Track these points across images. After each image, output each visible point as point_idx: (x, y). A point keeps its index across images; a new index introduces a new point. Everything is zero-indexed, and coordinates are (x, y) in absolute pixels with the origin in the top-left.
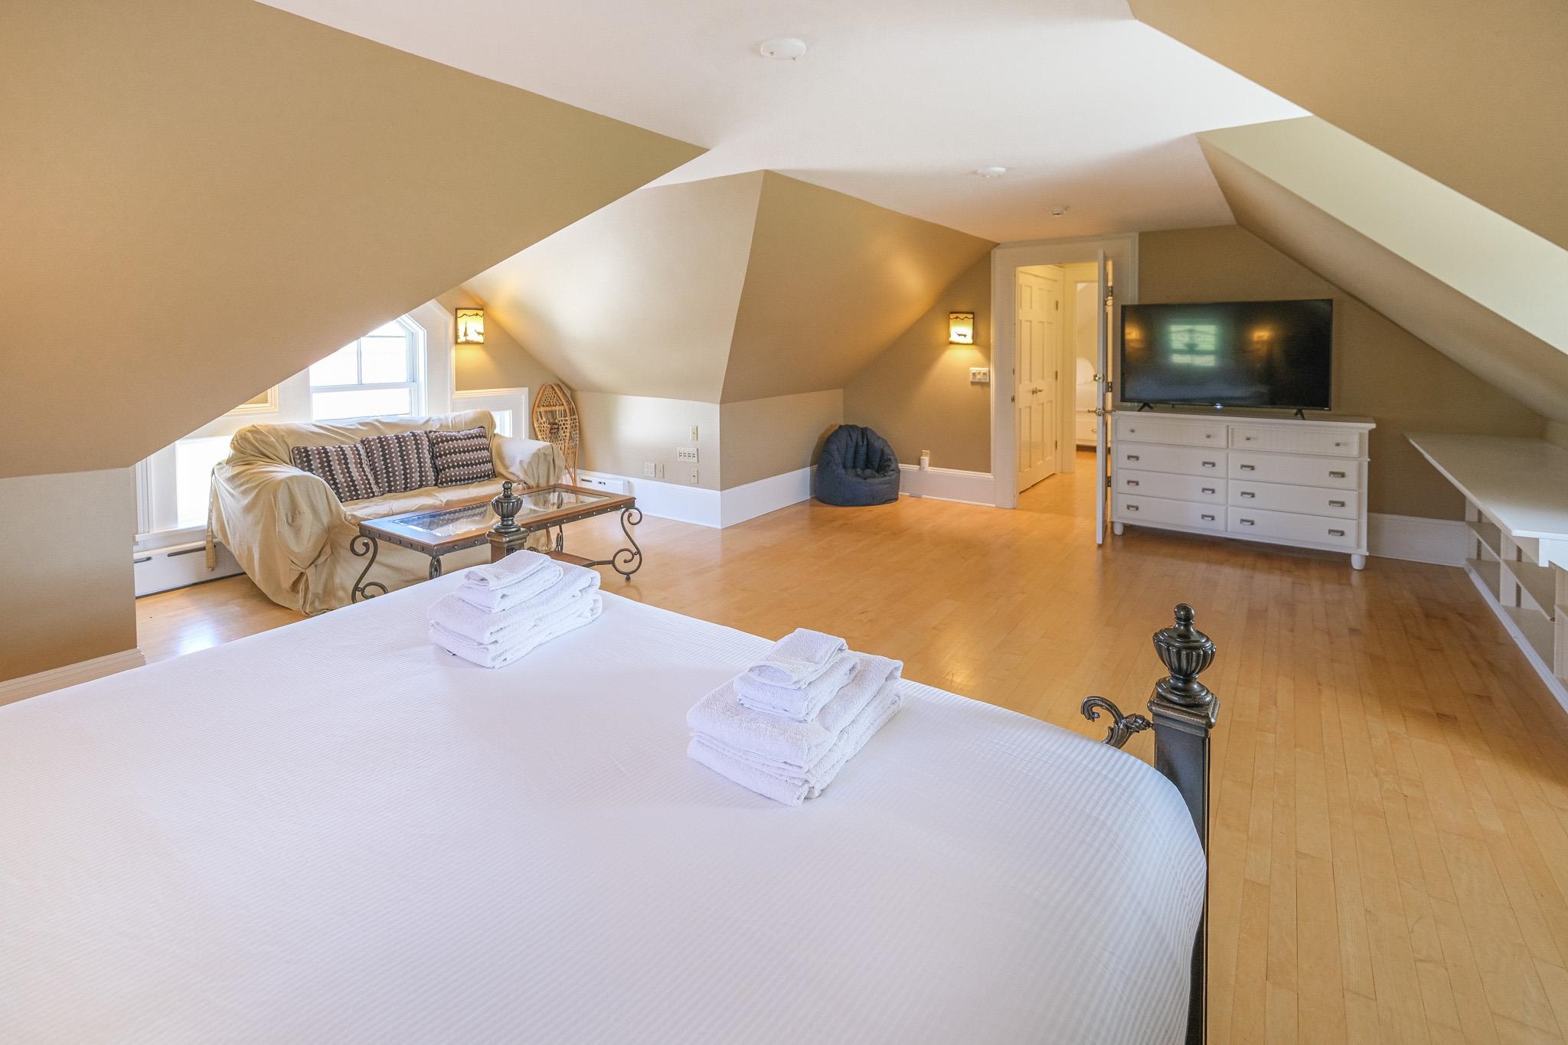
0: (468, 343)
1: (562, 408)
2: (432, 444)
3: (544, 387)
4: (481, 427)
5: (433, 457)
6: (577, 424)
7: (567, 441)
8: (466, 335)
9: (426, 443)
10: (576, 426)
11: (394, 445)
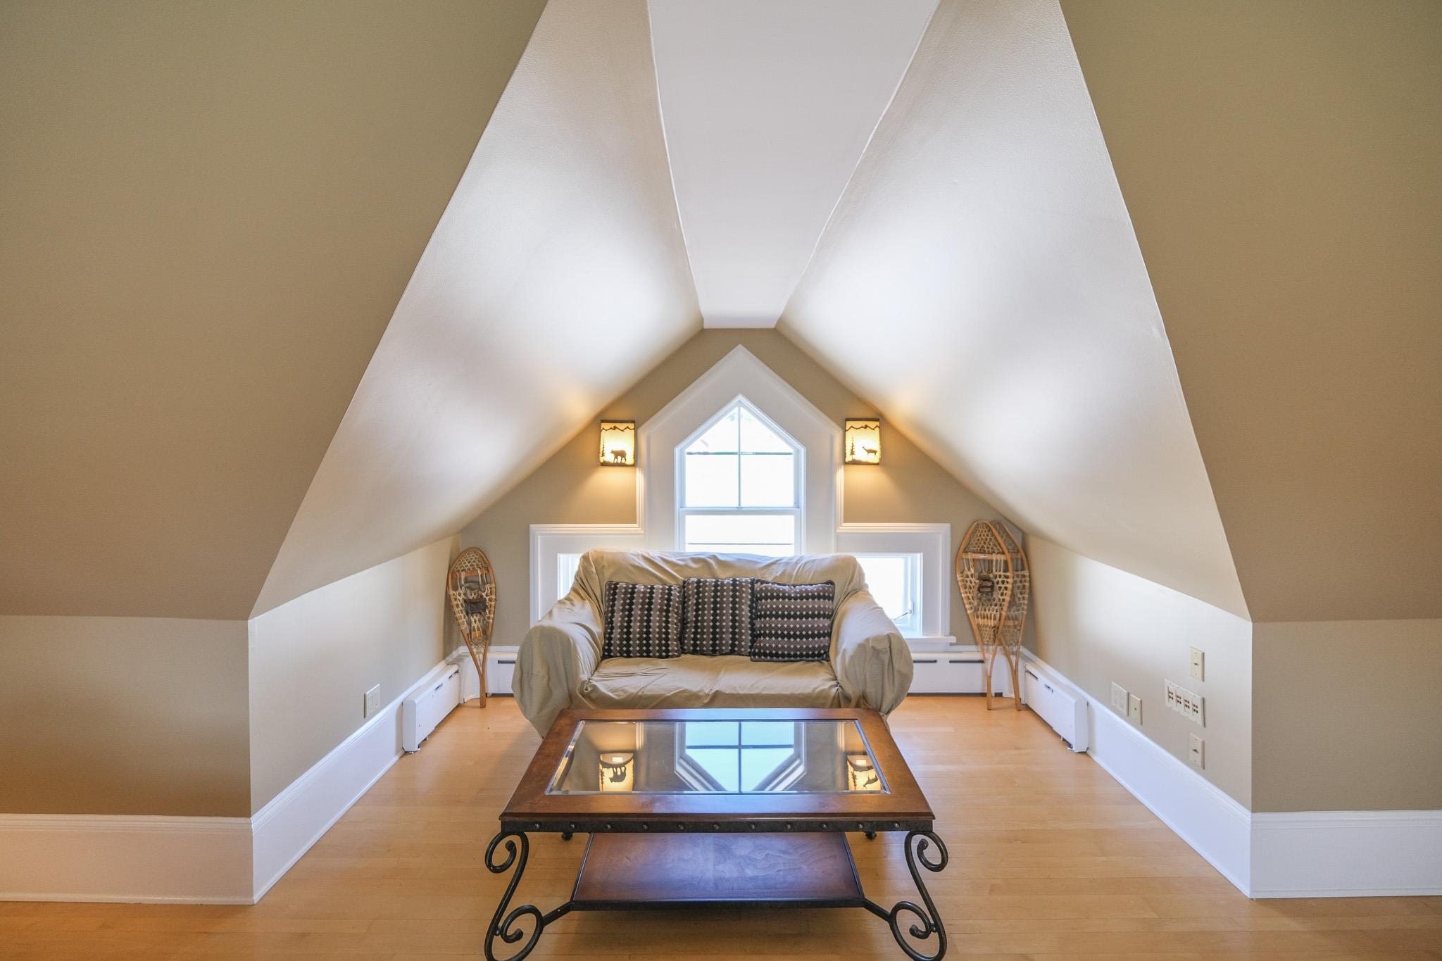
0: (855, 463)
1: (1002, 557)
2: (756, 598)
3: (976, 527)
4: (827, 583)
5: (755, 616)
6: (1027, 584)
7: (1005, 608)
8: (852, 453)
9: (746, 597)
10: (1024, 587)
11: (709, 594)
